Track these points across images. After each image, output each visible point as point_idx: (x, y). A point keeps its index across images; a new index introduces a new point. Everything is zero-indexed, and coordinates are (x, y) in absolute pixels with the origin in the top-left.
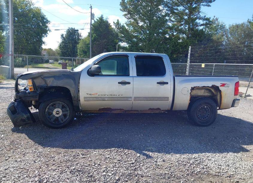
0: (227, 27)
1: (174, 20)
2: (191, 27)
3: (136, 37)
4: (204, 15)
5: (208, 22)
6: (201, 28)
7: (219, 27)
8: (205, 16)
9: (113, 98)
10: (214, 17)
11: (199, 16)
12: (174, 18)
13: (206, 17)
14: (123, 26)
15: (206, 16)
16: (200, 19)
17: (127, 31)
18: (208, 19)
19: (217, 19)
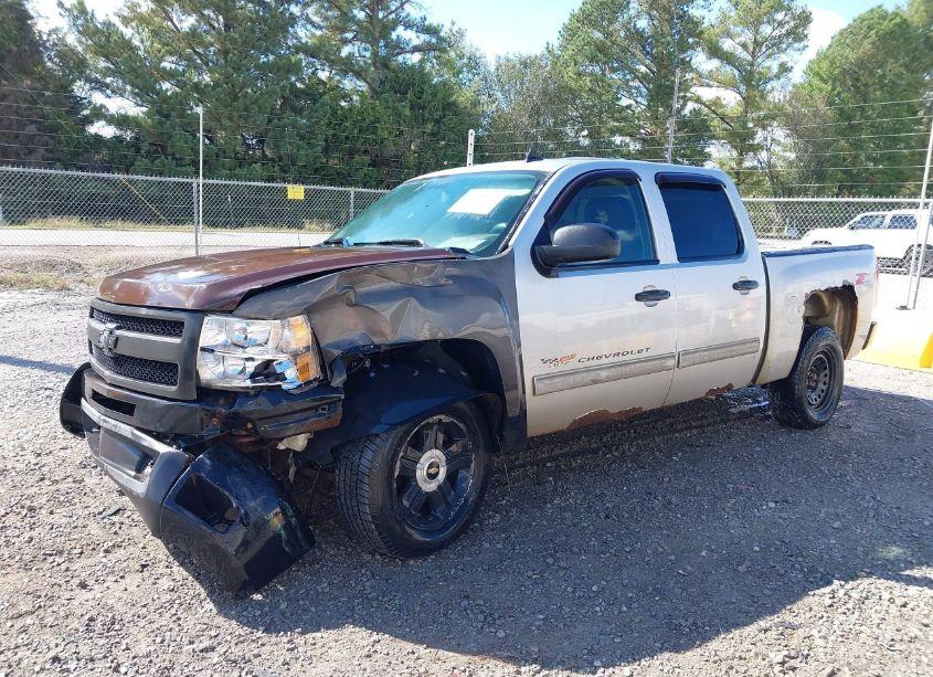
0: (491, 64)
1: (316, 19)
2: (383, 52)
3: (169, 75)
4: (422, 15)
5: (434, 40)
6: (415, 58)
7: (465, 61)
8: (425, 19)
9: (624, 368)
10: (453, 24)
11: (403, 15)
12: (317, 13)
13: (427, 23)
14: (109, 25)
15: (427, 16)
16: (408, 26)
17: (127, 45)
18: (432, 31)
19: (461, 34)
